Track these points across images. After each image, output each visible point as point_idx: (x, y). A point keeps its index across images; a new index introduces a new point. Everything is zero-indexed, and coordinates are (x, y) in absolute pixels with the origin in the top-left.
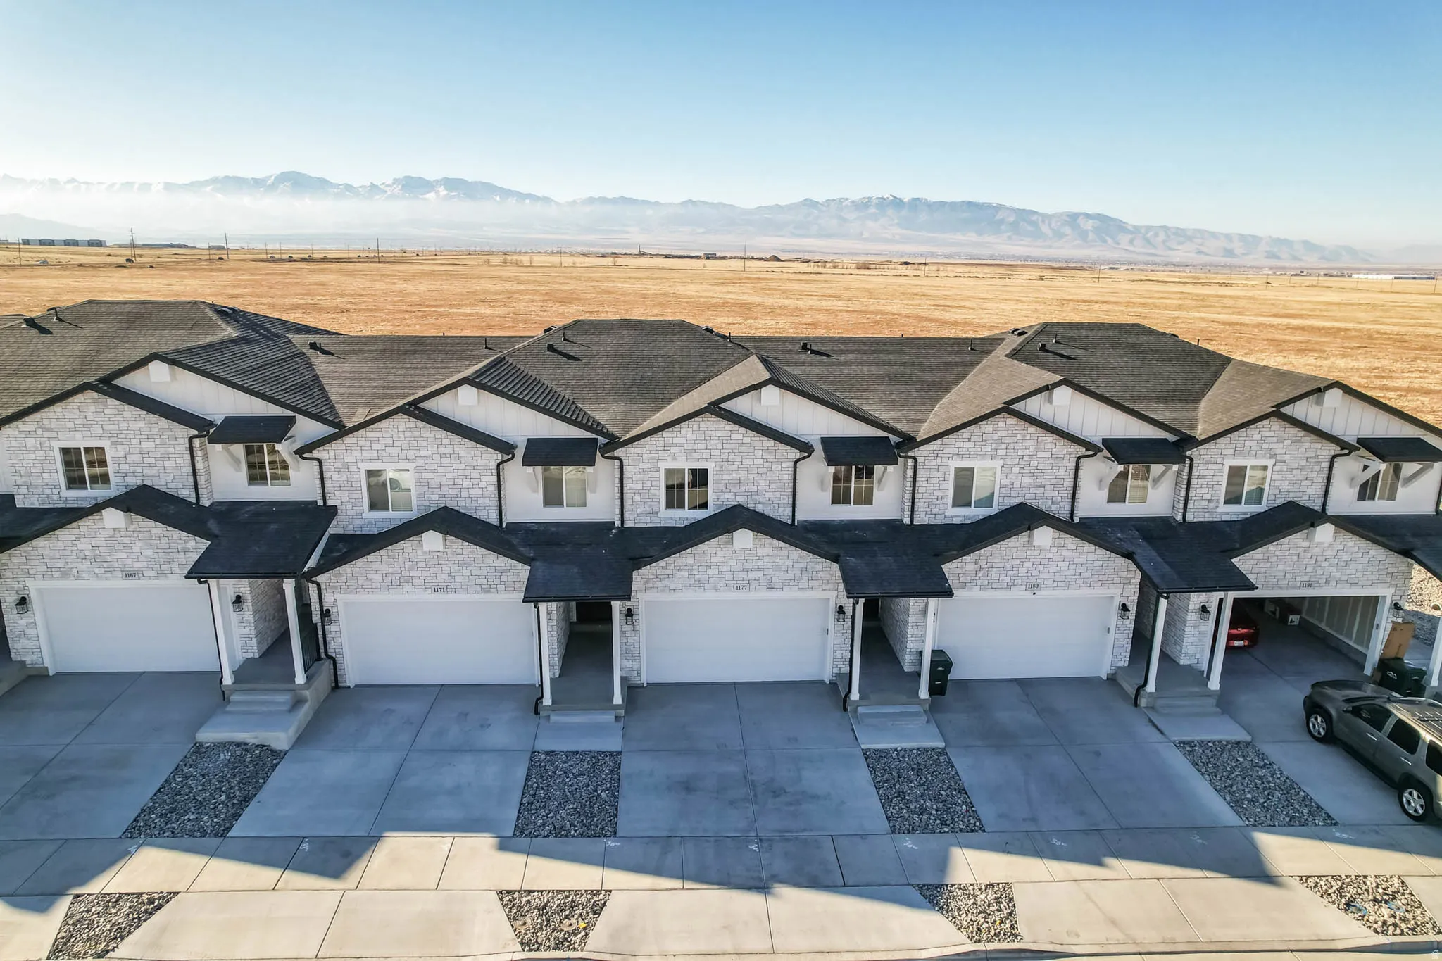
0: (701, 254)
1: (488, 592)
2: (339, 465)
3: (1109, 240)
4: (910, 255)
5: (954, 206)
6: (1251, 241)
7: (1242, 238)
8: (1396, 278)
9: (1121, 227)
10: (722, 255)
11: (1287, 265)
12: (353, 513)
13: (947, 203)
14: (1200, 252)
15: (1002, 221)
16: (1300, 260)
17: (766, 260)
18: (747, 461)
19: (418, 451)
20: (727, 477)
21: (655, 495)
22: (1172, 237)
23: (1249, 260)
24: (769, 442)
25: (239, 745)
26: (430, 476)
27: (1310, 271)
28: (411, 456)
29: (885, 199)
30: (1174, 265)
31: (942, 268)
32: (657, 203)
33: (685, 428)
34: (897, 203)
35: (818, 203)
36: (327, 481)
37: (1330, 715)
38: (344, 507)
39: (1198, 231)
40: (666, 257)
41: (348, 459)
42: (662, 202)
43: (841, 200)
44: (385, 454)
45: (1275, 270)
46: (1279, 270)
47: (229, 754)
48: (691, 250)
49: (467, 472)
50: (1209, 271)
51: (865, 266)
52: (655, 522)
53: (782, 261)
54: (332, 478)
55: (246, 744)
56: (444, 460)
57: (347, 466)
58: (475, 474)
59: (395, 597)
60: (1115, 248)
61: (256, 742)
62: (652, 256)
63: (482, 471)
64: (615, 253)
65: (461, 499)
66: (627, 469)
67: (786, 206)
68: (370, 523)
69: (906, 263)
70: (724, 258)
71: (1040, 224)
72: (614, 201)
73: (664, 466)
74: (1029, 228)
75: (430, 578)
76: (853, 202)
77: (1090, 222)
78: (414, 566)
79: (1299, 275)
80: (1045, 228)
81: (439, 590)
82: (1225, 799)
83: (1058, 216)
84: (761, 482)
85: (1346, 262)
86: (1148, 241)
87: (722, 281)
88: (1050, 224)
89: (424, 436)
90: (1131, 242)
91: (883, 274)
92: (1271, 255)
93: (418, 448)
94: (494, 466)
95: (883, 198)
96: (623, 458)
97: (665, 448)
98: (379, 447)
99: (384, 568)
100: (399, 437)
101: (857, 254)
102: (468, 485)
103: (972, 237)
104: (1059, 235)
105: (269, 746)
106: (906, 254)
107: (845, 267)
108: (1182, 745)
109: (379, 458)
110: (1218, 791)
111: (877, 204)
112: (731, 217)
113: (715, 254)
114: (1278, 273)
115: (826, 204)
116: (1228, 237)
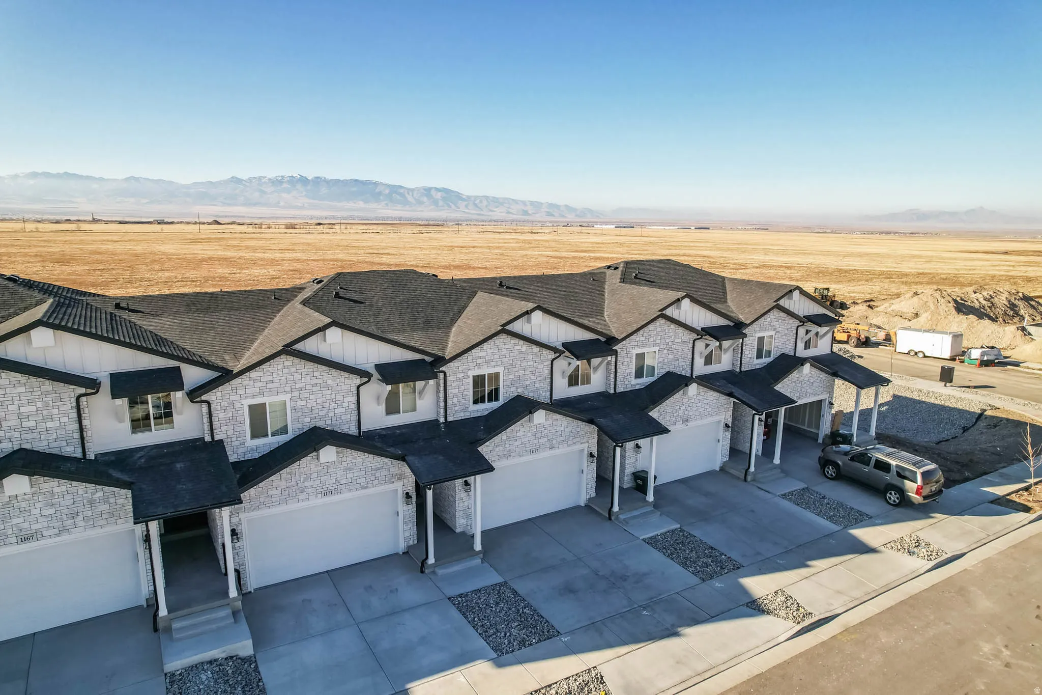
0: (151, 220)
1: (366, 488)
2: (225, 404)
3: (453, 206)
4: (321, 218)
5: (345, 183)
6: (537, 205)
7: (532, 203)
8: (616, 227)
9: (459, 196)
10: (170, 221)
11: (558, 220)
12: (237, 443)
13: (340, 180)
14: (508, 213)
15: (380, 193)
16: (566, 217)
17: (209, 224)
18: (524, 364)
19: (294, 384)
20: (511, 377)
21: (466, 395)
22: (491, 203)
23: (538, 217)
24: (536, 349)
25: (210, 662)
26: (304, 403)
27: (572, 224)
28: (288, 389)
29: (294, 177)
30: (495, 221)
31: (348, 227)
32: (101, 179)
33: (486, 346)
34: (303, 180)
35: (243, 180)
36: (215, 419)
37: (838, 464)
38: (229, 440)
39: (507, 199)
40: (121, 223)
41: (233, 398)
42: (106, 178)
43: (260, 179)
44: (265, 390)
45: (553, 224)
46: (556, 224)
47: (209, 672)
48: (141, 217)
49: (333, 396)
50: (517, 224)
51: (292, 227)
52: (467, 415)
53: (221, 224)
54: (220, 416)
55: (216, 660)
56: (314, 389)
57: (232, 404)
58: (339, 397)
59: (293, 506)
60: (456, 210)
61: (224, 655)
62: (107, 222)
63: (345, 394)
64: (70, 220)
65: (328, 418)
66: (449, 378)
67: (217, 182)
68: (252, 450)
69: (320, 224)
70: (172, 223)
71: (407, 195)
72: (58, 176)
73: (472, 373)
74: (398, 197)
75: (320, 485)
76: (270, 179)
77: (439, 194)
78: (309, 477)
79: (566, 226)
80: (410, 198)
81: (328, 494)
82: (824, 518)
83: (418, 189)
84: (532, 377)
85: (589, 218)
86: (475, 205)
87: (189, 241)
88: (412, 196)
89: (299, 371)
90: (466, 206)
91: (311, 232)
92: (549, 214)
93: (294, 381)
94: (354, 389)
95: (292, 177)
96: (446, 371)
97: (474, 361)
98: (260, 384)
99: (283, 484)
100: (278, 374)
101: (277, 218)
102: (334, 407)
103: (361, 204)
104: (420, 203)
105: (237, 655)
106: (315, 217)
107: (277, 228)
108: (784, 496)
109: (262, 394)
110: (818, 515)
111: (288, 181)
112: (171, 191)
113: (164, 220)
114: (555, 225)
115: (249, 181)
116: (524, 203)
